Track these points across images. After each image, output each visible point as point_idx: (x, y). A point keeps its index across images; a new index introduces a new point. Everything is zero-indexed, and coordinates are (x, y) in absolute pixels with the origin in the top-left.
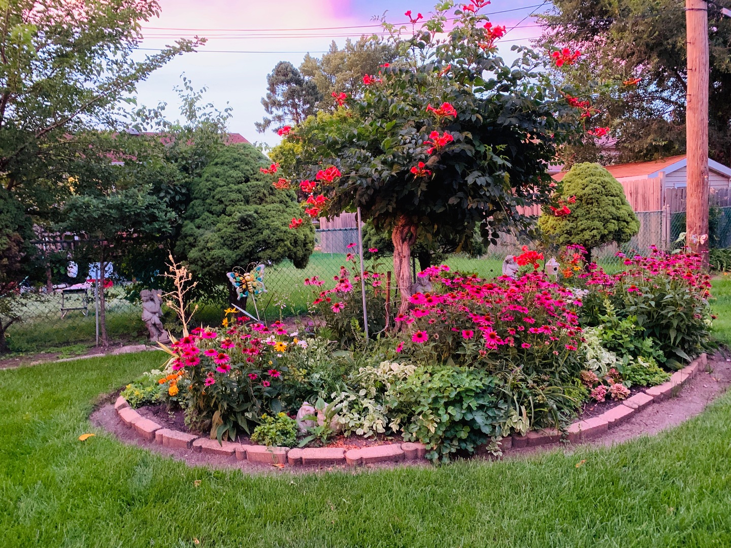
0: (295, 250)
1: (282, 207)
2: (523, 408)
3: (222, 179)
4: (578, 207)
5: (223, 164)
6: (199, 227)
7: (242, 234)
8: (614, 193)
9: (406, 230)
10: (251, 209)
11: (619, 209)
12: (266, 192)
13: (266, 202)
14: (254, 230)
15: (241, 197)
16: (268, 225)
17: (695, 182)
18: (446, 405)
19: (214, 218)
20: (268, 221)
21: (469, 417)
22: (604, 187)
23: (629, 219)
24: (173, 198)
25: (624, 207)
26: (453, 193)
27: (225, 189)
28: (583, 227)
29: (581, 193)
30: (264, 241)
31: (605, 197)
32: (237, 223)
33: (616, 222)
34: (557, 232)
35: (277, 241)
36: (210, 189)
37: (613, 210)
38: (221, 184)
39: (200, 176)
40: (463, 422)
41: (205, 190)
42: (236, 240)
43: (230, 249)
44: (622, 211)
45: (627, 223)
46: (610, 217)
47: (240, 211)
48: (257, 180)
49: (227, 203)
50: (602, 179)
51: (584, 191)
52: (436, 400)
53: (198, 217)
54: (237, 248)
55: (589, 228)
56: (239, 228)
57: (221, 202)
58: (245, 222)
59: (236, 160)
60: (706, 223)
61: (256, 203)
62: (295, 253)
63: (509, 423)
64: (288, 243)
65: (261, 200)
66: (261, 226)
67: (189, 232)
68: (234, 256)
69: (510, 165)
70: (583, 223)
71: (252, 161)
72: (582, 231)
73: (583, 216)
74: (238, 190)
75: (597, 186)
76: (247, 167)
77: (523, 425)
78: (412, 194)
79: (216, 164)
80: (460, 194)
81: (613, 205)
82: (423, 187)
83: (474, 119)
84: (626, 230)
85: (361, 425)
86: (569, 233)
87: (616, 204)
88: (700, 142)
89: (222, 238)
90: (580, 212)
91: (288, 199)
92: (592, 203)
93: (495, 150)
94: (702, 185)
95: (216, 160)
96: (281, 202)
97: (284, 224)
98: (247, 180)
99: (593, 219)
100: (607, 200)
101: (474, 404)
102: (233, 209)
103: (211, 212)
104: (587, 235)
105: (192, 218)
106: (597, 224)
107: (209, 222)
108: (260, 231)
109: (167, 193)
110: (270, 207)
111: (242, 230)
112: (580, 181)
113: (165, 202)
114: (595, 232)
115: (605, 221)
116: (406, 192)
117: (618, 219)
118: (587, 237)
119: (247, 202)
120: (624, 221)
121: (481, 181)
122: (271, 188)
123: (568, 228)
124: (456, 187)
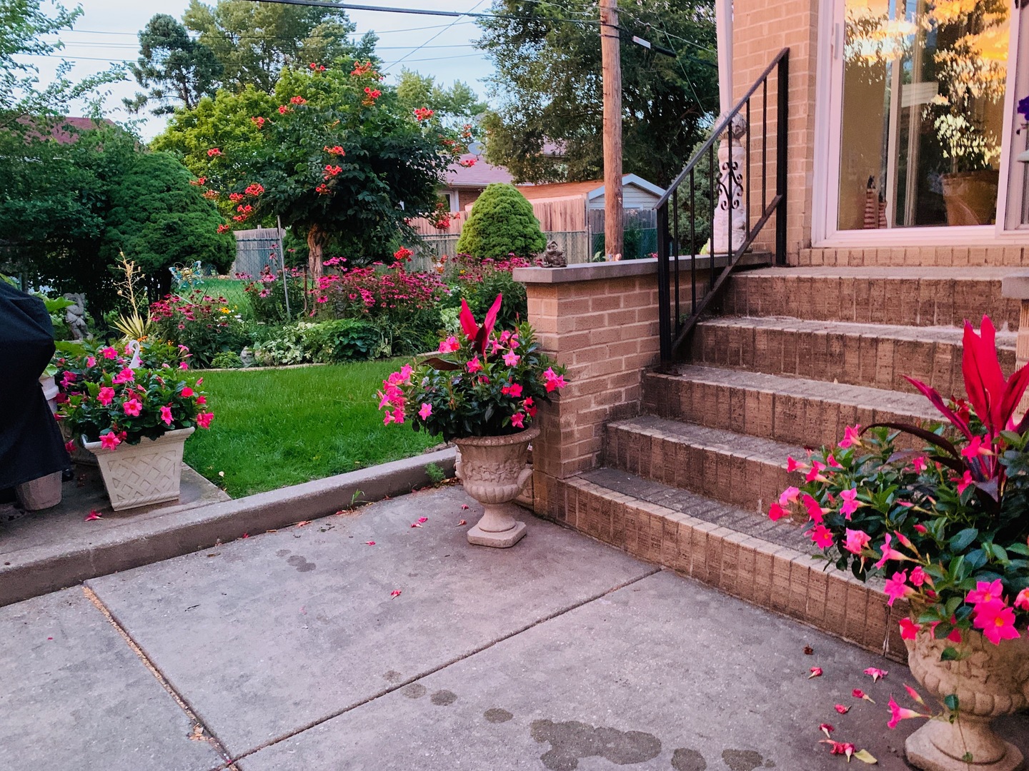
0: (218, 255)
1: (204, 215)
2: (386, 339)
3: (144, 188)
4: (490, 224)
5: (143, 173)
6: (123, 233)
7: (169, 240)
8: (522, 212)
9: (319, 235)
10: (175, 217)
11: (525, 227)
12: (188, 201)
13: (189, 210)
14: (179, 236)
15: (164, 205)
16: (192, 231)
17: (611, 203)
18: (338, 337)
19: (139, 225)
20: (192, 228)
21: (352, 342)
22: (513, 207)
23: (535, 237)
24: (94, 205)
25: (532, 226)
26: (350, 207)
27: (148, 197)
28: (494, 243)
29: (492, 212)
30: (190, 246)
31: (513, 216)
32: (163, 229)
33: (523, 239)
34: (473, 247)
35: (202, 246)
36: (132, 197)
37: (521, 228)
38: (144, 193)
39: (119, 184)
40: (349, 346)
41: (126, 198)
42: (162, 245)
43: (157, 253)
44: (529, 229)
45: (534, 240)
46: (517, 234)
47: (165, 218)
48: (179, 190)
49: (151, 211)
50: (512, 198)
51: (496, 210)
52: (332, 335)
53: (121, 224)
54: (164, 252)
55: (499, 244)
56: (165, 234)
57: (145, 210)
58: (171, 228)
59: (156, 170)
60: (621, 243)
61: (179, 212)
62: (219, 259)
63: (380, 349)
64: (212, 248)
65: (184, 209)
66: (185, 234)
67: (115, 237)
68: (162, 259)
69: (388, 188)
70: (494, 240)
71: (172, 171)
72: (494, 246)
73: (494, 233)
74: (161, 199)
75: (506, 205)
76: (168, 178)
77: (387, 350)
78: (320, 207)
79: (136, 173)
80: (356, 208)
81: (521, 223)
82: (328, 201)
83: (362, 154)
84: (532, 247)
85: (286, 357)
86: (483, 249)
87: (523, 222)
88: (614, 165)
89: (149, 243)
90: (492, 229)
91: (209, 209)
92: (502, 221)
93: (379, 177)
94: (617, 206)
95: (135, 169)
96: (203, 211)
97: (208, 231)
98: (169, 190)
99: (503, 236)
100: (515, 218)
101: (355, 336)
102: (158, 216)
103: (135, 219)
104: (497, 250)
105: (116, 224)
106: (506, 240)
107: (134, 228)
108: (185, 237)
109: (89, 199)
110: (192, 215)
111: (168, 236)
112: (493, 200)
113: (88, 208)
114: (504, 248)
115: (514, 238)
116: (316, 205)
117: (525, 236)
118: (497, 252)
119: (170, 210)
120: (530, 238)
121: (368, 198)
122: (193, 198)
123: (482, 244)
124: (352, 202)
